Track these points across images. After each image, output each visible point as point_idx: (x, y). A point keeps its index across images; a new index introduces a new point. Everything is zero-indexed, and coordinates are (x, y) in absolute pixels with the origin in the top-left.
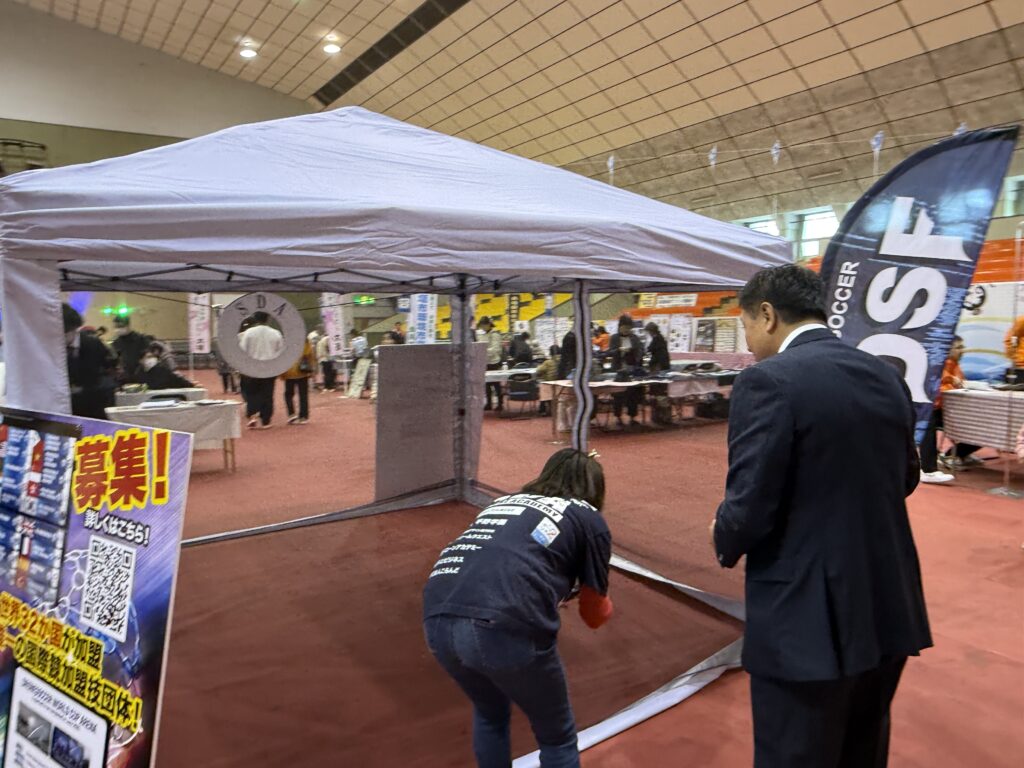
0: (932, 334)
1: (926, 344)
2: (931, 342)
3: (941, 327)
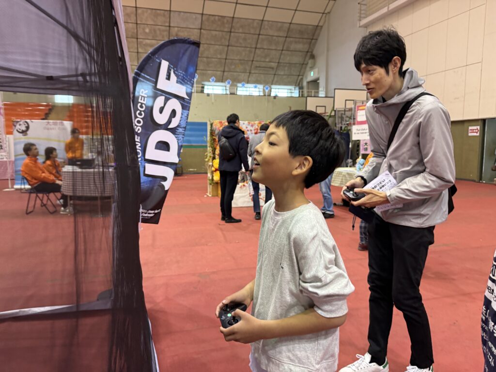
0: (178, 131)
1: (176, 136)
2: (178, 134)
3: (181, 128)
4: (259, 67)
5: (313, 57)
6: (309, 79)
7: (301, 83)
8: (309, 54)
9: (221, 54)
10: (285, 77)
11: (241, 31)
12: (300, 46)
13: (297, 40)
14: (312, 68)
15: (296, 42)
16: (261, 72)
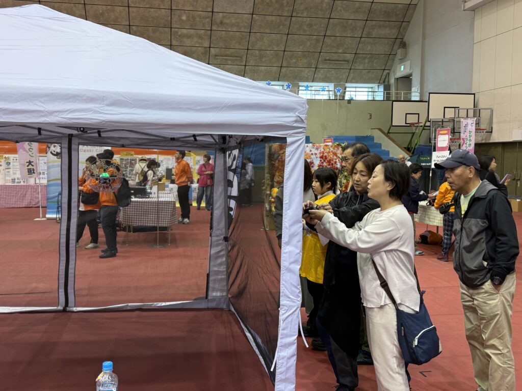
4: (329, 60)
5: (404, 45)
6: (399, 75)
7: (387, 80)
8: (398, 41)
9: (278, 45)
10: (364, 72)
11: (305, 14)
12: (385, 32)
13: (382, 23)
14: (402, 60)
15: (380, 27)
16: (331, 66)
